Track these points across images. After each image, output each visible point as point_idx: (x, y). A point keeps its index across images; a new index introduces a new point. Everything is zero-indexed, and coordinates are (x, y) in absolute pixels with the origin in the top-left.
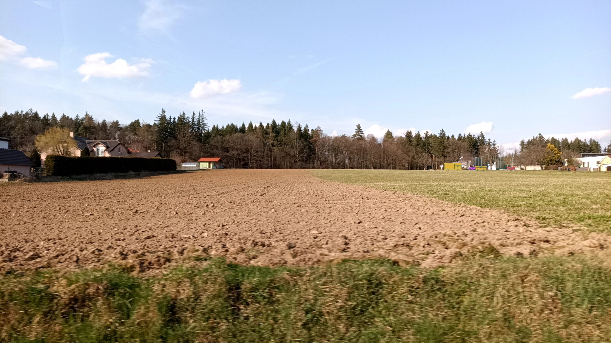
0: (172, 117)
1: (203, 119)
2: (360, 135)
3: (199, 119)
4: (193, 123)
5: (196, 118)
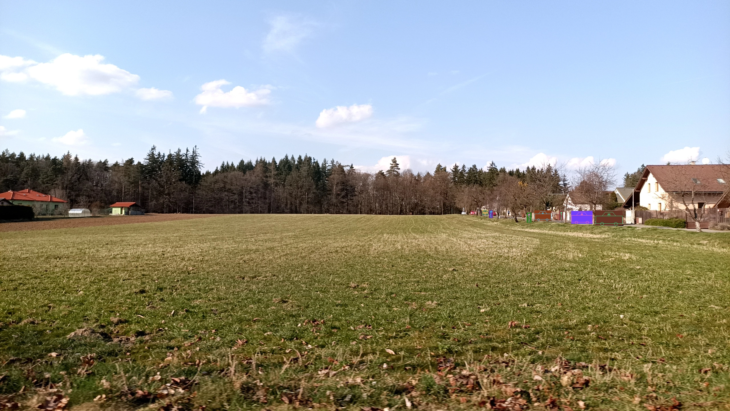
0: (166, 155)
1: (196, 155)
2: (396, 171)
3: (192, 156)
4: (186, 160)
5: (189, 155)
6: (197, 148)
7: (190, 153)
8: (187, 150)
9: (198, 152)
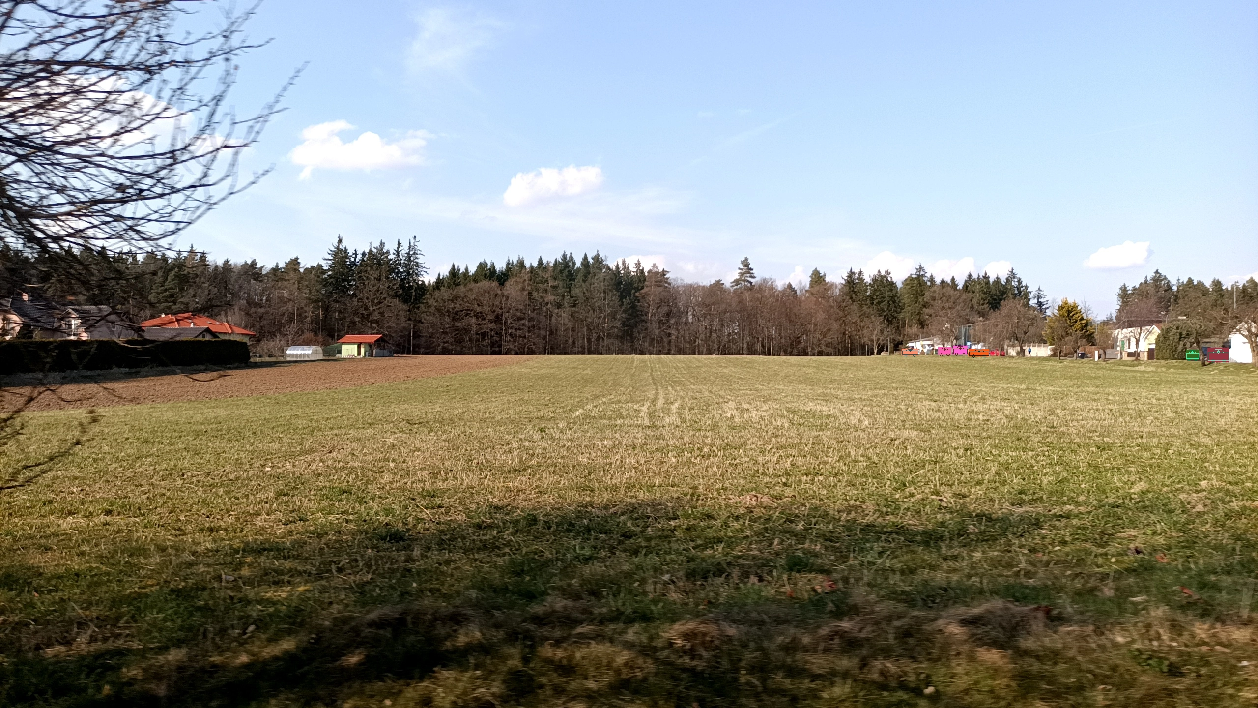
0: (360, 252)
1: (415, 253)
2: (748, 281)
3: (408, 254)
4: (397, 263)
5: (403, 252)
6: (417, 240)
7: (404, 250)
8: (399, 244)
9: (420, 246)
